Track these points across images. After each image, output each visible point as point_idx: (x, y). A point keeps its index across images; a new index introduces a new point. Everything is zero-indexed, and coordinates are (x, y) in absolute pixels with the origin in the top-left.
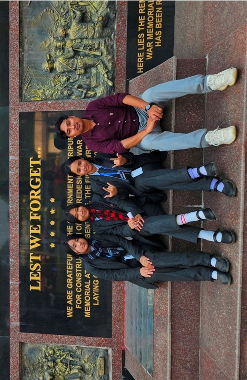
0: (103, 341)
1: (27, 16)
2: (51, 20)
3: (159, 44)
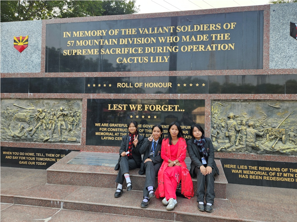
0: (84, 141)
1: (262, 104)
2: (259, 118)
3: (240, 177)
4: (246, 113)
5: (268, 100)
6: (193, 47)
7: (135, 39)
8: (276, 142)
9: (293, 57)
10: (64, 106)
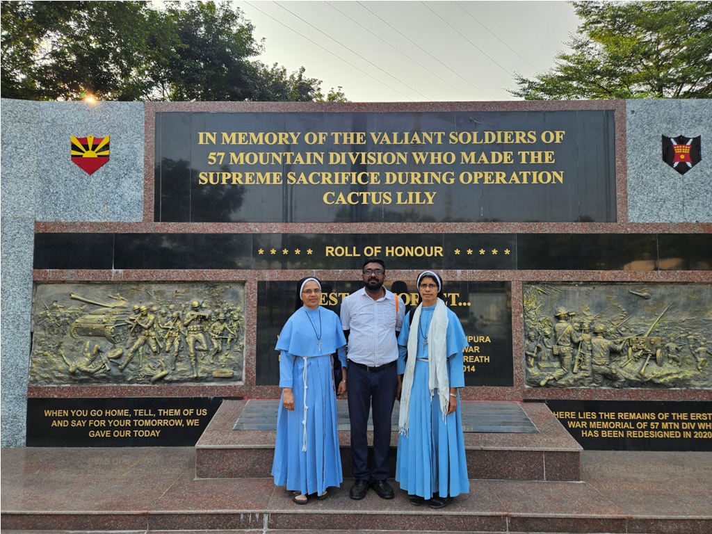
0: (252, 375)
1: (618, 290)
2: (613, 317)
3: (584, 435)
4: (588, 308)
5: (629, 282)
6: (484, 174)
7: (363, 154)
8: (647, 362)
9: (670, 200)
10: (201, 298)
